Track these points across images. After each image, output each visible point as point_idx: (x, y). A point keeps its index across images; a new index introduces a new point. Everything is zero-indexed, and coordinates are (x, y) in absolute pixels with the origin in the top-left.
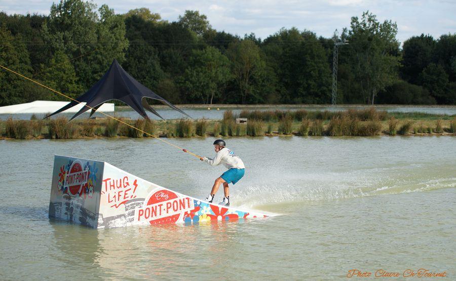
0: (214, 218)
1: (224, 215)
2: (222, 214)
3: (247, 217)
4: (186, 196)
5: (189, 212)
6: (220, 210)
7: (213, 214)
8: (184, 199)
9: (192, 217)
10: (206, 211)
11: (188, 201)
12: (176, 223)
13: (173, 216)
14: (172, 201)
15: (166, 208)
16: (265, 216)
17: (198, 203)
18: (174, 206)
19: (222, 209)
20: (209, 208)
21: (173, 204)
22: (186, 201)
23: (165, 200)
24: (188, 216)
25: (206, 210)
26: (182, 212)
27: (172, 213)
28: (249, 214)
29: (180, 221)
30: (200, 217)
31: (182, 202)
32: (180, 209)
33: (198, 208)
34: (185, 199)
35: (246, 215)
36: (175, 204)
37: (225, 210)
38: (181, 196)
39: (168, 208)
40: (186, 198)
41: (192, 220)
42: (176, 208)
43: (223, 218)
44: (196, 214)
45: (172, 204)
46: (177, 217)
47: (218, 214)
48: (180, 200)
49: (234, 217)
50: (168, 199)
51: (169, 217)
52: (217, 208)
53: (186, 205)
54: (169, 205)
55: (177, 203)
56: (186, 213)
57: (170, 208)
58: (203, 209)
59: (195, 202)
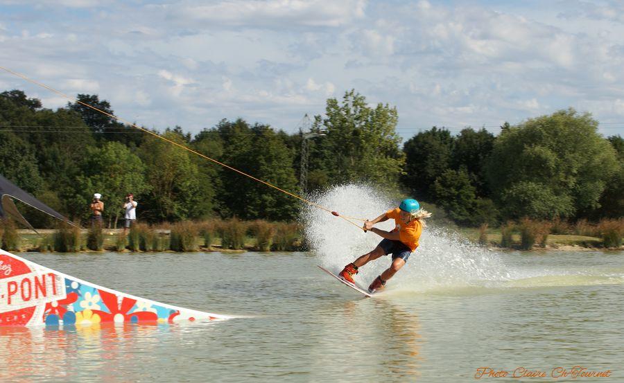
0: (106, 319)
1: (129, 313)
2: (123, 312)
3: (176, 319)
4: (48, 271)
5: (55, 305)
6: (120, 301)
7: (107, 310)
8: (44, 276)
9: (60, 315)
10: (90, 304)
11: (53, 281)
12: (28, 325)
13: (22, 311)
14: (18, 279)
15: (6, 293)
16: (211, 318)
17: (74, 286)
18: (22, 290)
19: (125, 299)
20: (98, 298)
21: (22, 286)
22: (49, 279)
23: (5, 277)
24: (53, 311)
25: (91, 301)
26: (40, 304)
27: (18, 304)
28: (178, 313)
29: (37, 323)
30: (78, 314)
31: (41, 281)
32: (37, 297)
33: (73, 296)
34: (47, 276)
35: (174, 314)
36: (26, 285)
37: (129, 303)
38: (38, 270)
39: (10, 294)
40: (50, 275)
41: (61, 322)
42: (27, 295)
43: (127, 319)
44: (70, 308)
45: (19, 285)
46: (29, 312)
47: (115, 311)
48: (36, 278)
49: (148, 318)
50: (11, 275)
51: (13, 313)
52: (114, 298)
53: (49, 289)
54: (13, 287)
55: (30, 283)
56: (48, 306)
57: (14, 293)
58: (84, 299)
59: (68, 282)
